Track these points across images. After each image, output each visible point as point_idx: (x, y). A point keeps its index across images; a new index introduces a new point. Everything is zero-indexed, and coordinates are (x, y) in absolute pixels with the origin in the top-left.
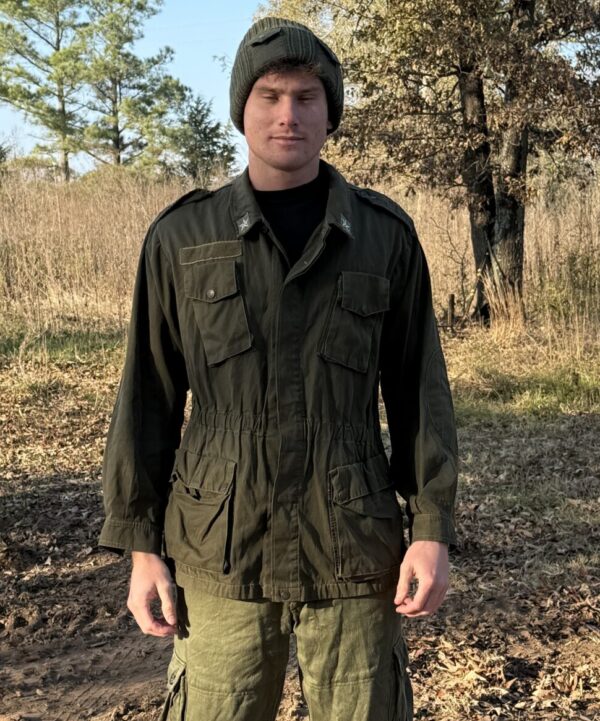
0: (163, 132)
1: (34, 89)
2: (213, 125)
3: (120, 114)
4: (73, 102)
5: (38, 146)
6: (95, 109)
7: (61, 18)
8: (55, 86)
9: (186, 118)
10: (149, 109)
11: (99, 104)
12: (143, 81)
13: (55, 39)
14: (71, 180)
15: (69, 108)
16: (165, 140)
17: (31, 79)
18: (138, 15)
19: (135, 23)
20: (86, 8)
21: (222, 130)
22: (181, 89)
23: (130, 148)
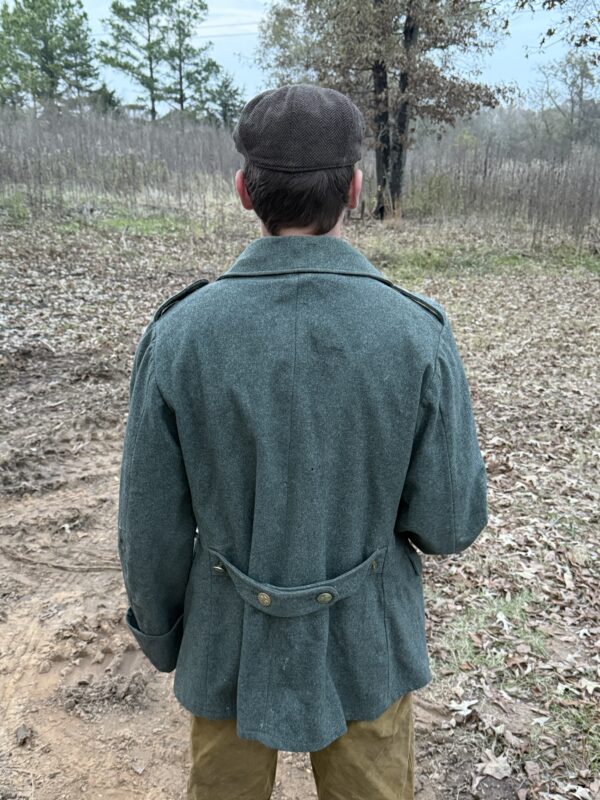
0: (207, 91)
1: (136, 64)
2: (235, 88)
3: (183, 80)
4: (158, 72)
5: (139, 98)
6: (169, 76)
7: (151, 23)
8: (148, 62)
9: (220, 84)
10: (200, 78)
11: (172, 73)
12: (197, 61)
13: (147, 35)
14: (157, 118)
15: (155, 76)
16: (209, 96)
17: (134, 58)
18: (194, 22)
19: (192, 26)
20: (165, 16)
21: (239, 91)
22: (217, 67)
23: (189, 101)
